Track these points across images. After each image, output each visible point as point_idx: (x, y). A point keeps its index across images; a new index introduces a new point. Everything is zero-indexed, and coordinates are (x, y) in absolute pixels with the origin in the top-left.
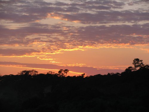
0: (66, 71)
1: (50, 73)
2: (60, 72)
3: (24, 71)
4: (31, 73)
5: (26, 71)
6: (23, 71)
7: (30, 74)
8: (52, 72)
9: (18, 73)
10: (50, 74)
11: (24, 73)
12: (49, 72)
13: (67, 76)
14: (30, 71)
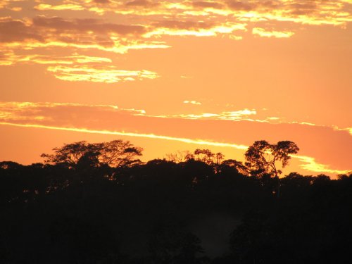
0: (285, 148)
1: (201, 156)
2: (253, 153)
3: (75, 148)
4: (109, 155)
5: (83, 148)
6: (68, 147)
7: (101, 159)
8: (210, 155)
9: (44, 155)
10: (199, 162)
11: (74, 158)
12: (197, 152)
13: (287, 173)
14: (101, 146)
